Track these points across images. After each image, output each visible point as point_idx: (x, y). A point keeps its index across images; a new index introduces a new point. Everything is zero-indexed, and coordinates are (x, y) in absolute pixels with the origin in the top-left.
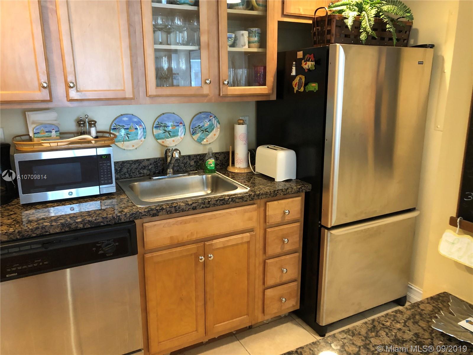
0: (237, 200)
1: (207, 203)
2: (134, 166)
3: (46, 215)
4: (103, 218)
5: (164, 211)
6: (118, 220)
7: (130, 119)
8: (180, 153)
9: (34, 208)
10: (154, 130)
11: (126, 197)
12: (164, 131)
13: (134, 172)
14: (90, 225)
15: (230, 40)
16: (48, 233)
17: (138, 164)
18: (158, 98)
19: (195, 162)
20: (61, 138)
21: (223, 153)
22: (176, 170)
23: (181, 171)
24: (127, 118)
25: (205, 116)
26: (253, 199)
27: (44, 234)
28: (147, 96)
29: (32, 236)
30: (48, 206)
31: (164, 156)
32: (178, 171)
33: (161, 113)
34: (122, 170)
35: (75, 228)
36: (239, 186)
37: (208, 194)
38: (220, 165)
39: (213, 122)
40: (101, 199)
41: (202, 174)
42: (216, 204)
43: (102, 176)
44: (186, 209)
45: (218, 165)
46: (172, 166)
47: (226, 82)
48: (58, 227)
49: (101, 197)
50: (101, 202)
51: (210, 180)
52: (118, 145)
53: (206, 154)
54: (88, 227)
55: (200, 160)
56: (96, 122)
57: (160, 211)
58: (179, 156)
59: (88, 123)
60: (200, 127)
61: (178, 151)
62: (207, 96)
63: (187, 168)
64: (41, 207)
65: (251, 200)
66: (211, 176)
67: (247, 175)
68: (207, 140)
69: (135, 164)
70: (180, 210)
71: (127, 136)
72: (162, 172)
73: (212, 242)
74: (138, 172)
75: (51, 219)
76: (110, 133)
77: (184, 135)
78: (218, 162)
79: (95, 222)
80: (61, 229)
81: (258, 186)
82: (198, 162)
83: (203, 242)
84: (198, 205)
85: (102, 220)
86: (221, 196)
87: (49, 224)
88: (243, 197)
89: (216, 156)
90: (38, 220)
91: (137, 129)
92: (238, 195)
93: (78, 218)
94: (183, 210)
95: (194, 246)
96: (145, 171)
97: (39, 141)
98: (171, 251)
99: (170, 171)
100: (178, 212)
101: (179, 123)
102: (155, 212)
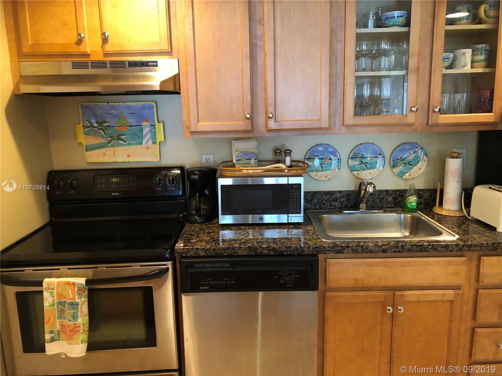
0: (439, 249)
1: (401, 247)
2: (325, 198)
3: (238, 237)
4: (286, 247)
5: (350, 249)
6: (301, 252)
7: (325, 149)
8: (374, 187)
9: (229, 228)
10: (349, 161)
11: (313, 228)
12: (361, 163)
13: (325, 204)
14: (274, 252)
15: (447, 60)
16: (237, 254)
17: (330, 195)
18: (355, 127)
19: (393, 198)
20: (259, 166)
21: (428, 190)
22: (371, 206)
23: (376, 207)
24: (322, 147)
25: (409, 147)
26: (461, 250)
27: (234, 254)
28: (343, 126)
29: (223, 255)
30: (241, 228)
31: (357, 189)
32: (372, 206)
33: (359, 144)
34: (313, 201)
35: (260, 253)
36: (444, 232)
37: (405, 237)
38: (424, 204)
39: (419, 155)
40: (289, 228)
41: (400, 212)
42: (412, 250)
43: (291, 205)
44: (374, 250)
45: (422, 203)
46: (366, 201)
47: (437, 110)
48: (246, 250)
49: (288, 226)
50: (288, 230)
51: (409, 221)
52: (311, 175)
53: (407, 190)
54: (272, 254)
55: (399, 197)
56: (291, 151)
57: (345, 249)
58: (373, 190)
59: (284, 152)
60: (402, 159)
61: (373, 185)
62: (412, 125)
63: (384, 204)
64: (235, 229)
65: (459, 251)
66: (411, 217)
67: (458, 219)
68: (410, 174)
69: (326, 195)
70: (367, 251)
71: (321, 166)
72: (355, 206)
73: (404, 293)
74: (329, 204)
75: (242, 241)
76: (304, 163)
77: (383, 167)
78: (422, 200)
79: (279, 250)
80: (248, 253)
81: (470, 235)
82: (397, 198)
83: (393, 291)
84: (389, 248)
85: (286, 250)
86: (419, 241)
87: (238, 245)
88: (447, 246)
89: (419, 193)
90: (231, 241)
91: (332, 159)
92: (440, 243)
93: (264, 243)
94: (371, 251)
95: (382, 293)
96: (337, 204)
97: (240, 168)
98: (355, 294)
99: (363, 206)
100: (365, 252)
101: (379, 154)
102: (340, 248)
